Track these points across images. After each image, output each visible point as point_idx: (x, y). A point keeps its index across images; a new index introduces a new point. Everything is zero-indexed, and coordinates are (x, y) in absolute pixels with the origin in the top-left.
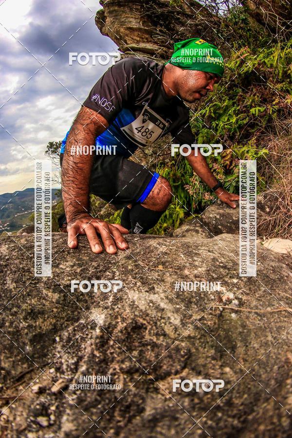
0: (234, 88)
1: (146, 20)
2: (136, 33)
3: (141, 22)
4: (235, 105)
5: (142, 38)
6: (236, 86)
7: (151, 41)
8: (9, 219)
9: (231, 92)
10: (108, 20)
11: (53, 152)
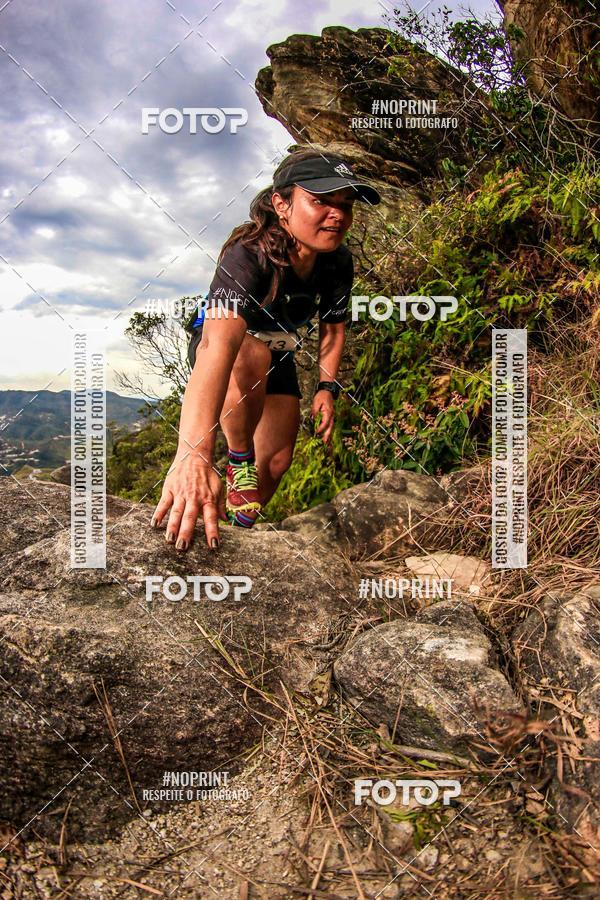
0: (483, 252)
1: (348, 96)
2: (326, 121)
3: (339, 99)
4: (478, 287)
5: (337, 132)
6: (488, 248)
7: (353, 140)
8: (40, 442)
9: (475, 260)
10: (278, 89)
11: (140, 333)
